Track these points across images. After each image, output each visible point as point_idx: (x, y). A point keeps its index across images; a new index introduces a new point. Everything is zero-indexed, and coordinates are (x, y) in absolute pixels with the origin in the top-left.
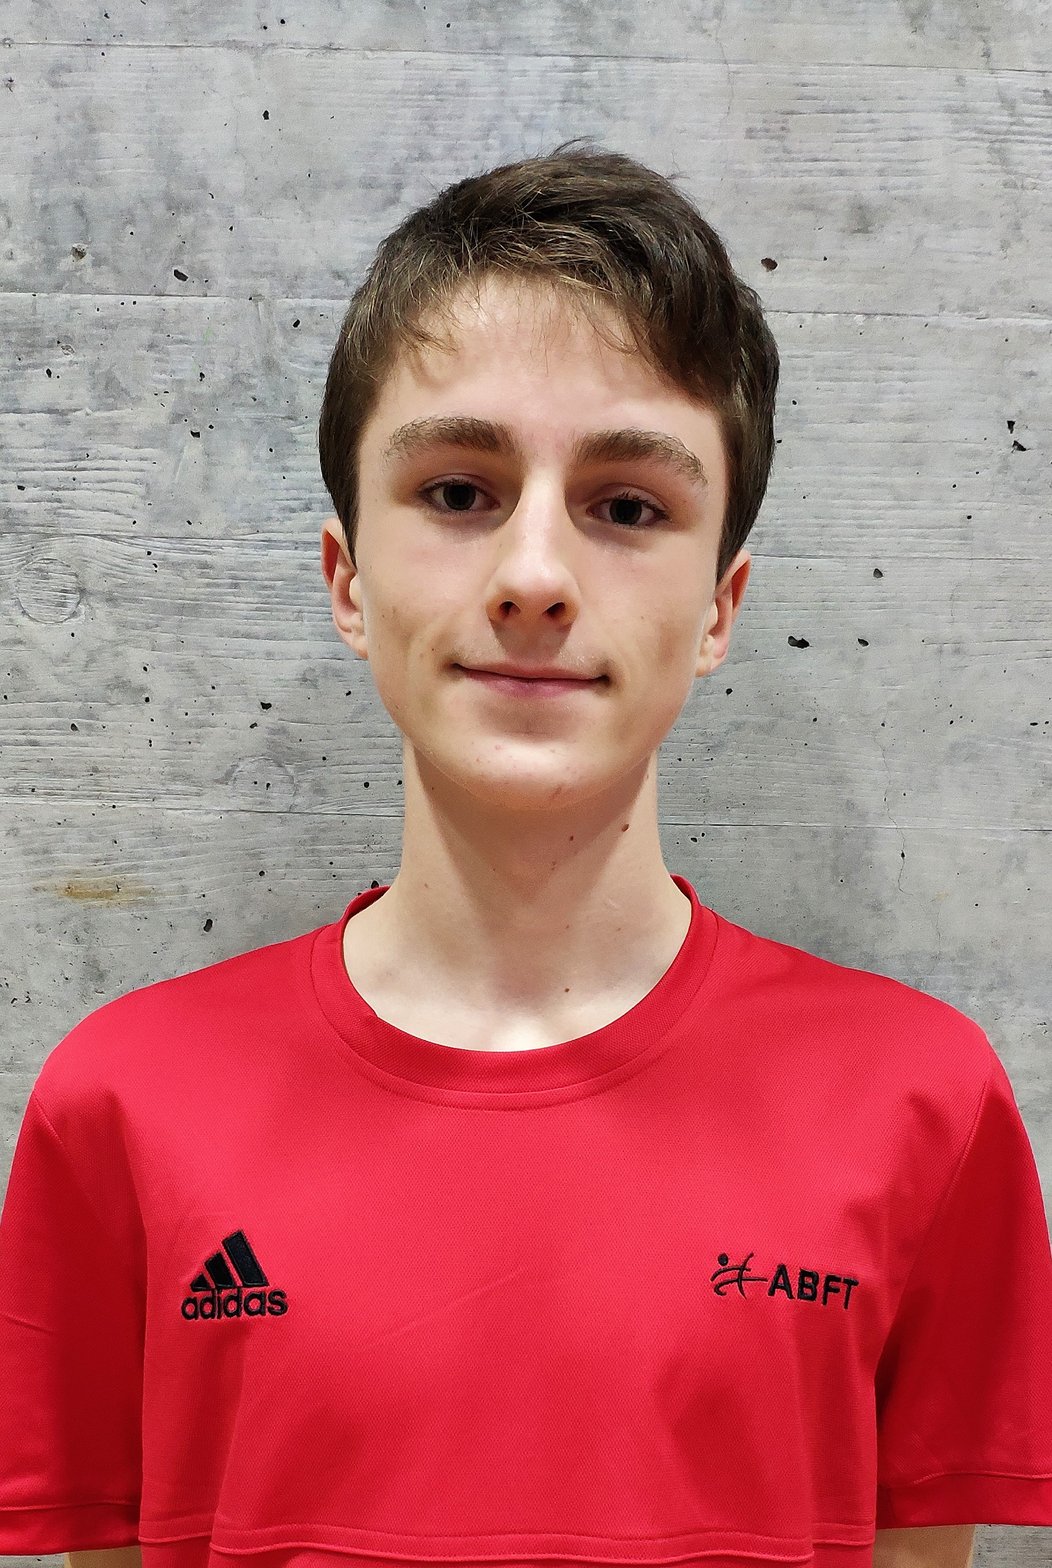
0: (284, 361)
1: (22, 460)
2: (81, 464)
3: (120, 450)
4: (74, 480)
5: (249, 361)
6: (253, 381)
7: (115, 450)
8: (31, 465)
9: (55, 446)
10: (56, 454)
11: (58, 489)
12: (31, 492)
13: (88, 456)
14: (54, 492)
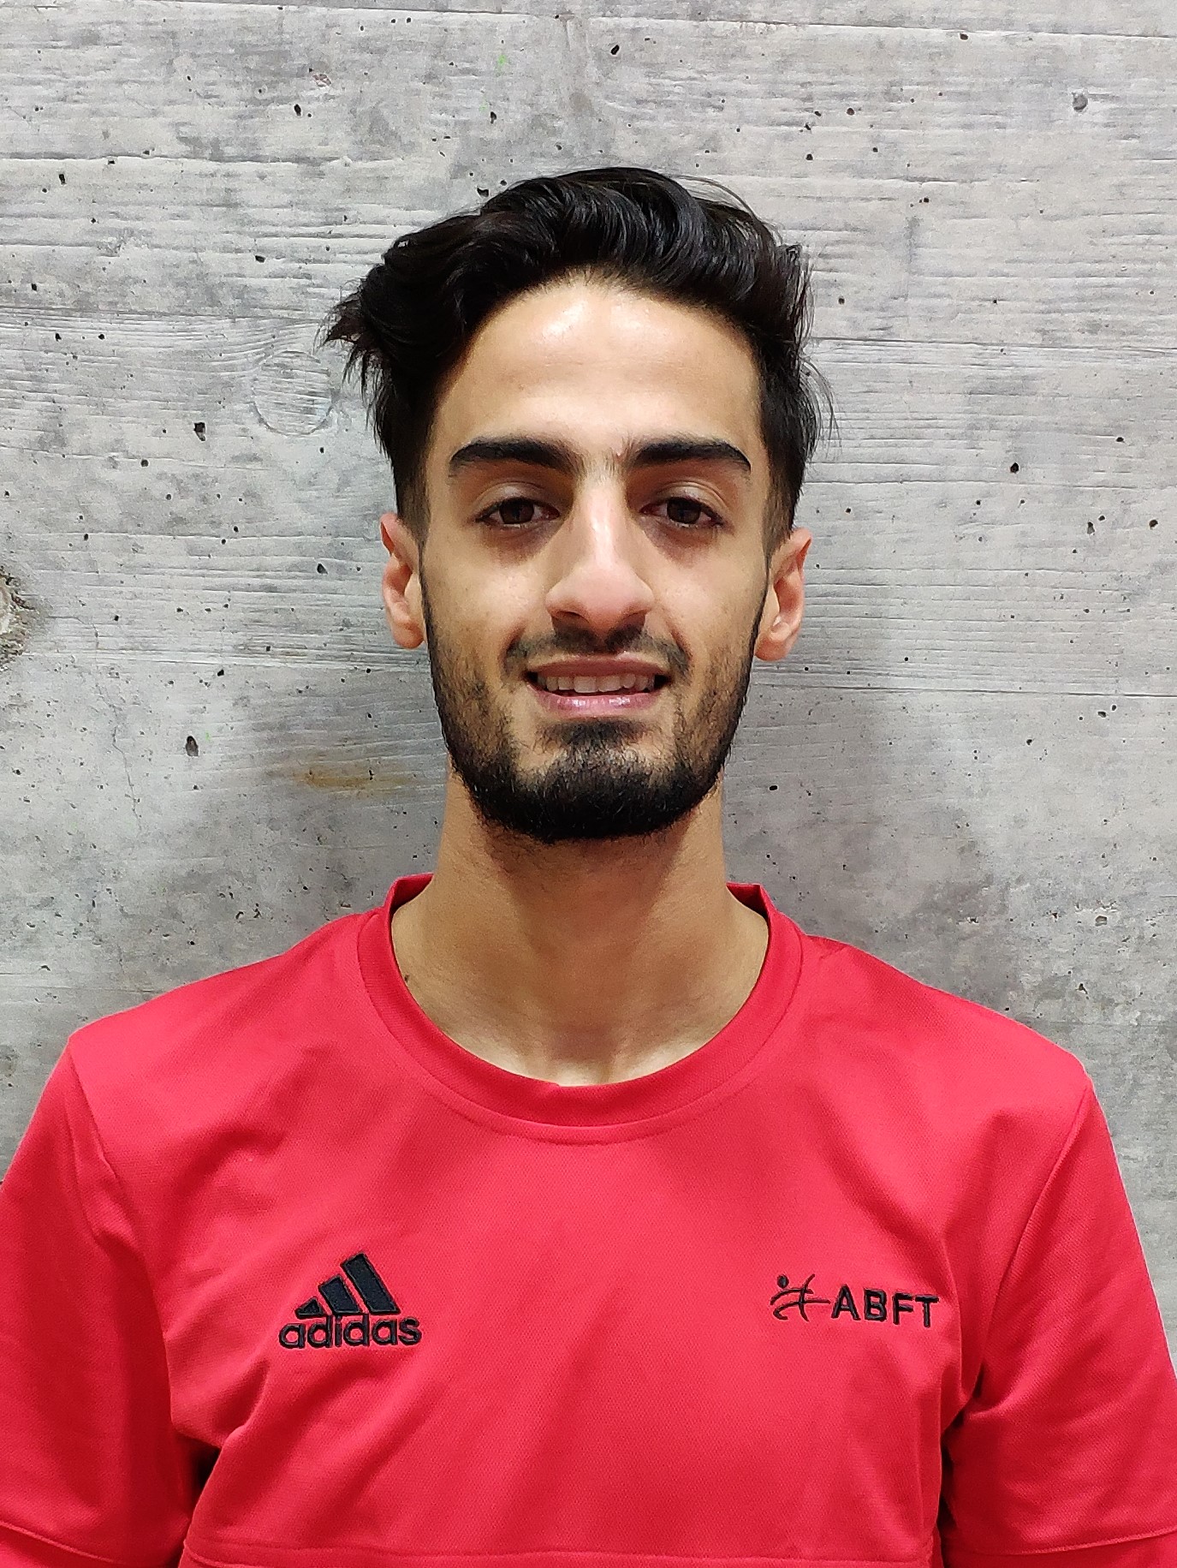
0: (597, 98)
1: (262, 223)
2: (337, 229)
3: (386, 212)
4: (328, 249)
5: (553, 99)
6: (558, 124)
7: (382, 211)
8: (273, 230)
9: (305, 205)
10: (305, 216)
11: (306, 261)
12: (272, 264)
13: (346, 218)
14: (303, 265)
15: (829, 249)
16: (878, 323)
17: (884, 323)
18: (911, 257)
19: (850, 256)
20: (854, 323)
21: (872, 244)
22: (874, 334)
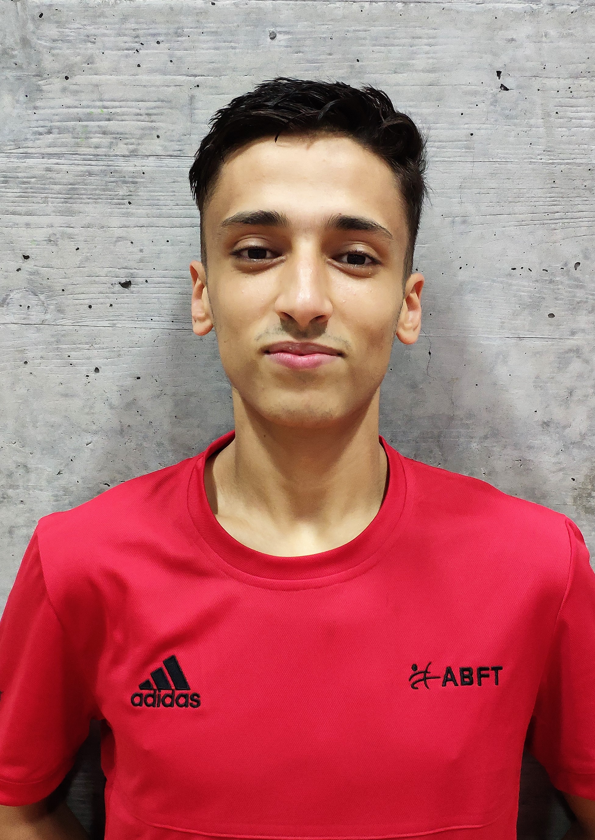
15: (151, 111)
16: (177, 148)
17: (180, 148)
18: (192, 115)
19: (162, 114)
20: (165, 148)
21: (171, 108)
22: (175, 153)
